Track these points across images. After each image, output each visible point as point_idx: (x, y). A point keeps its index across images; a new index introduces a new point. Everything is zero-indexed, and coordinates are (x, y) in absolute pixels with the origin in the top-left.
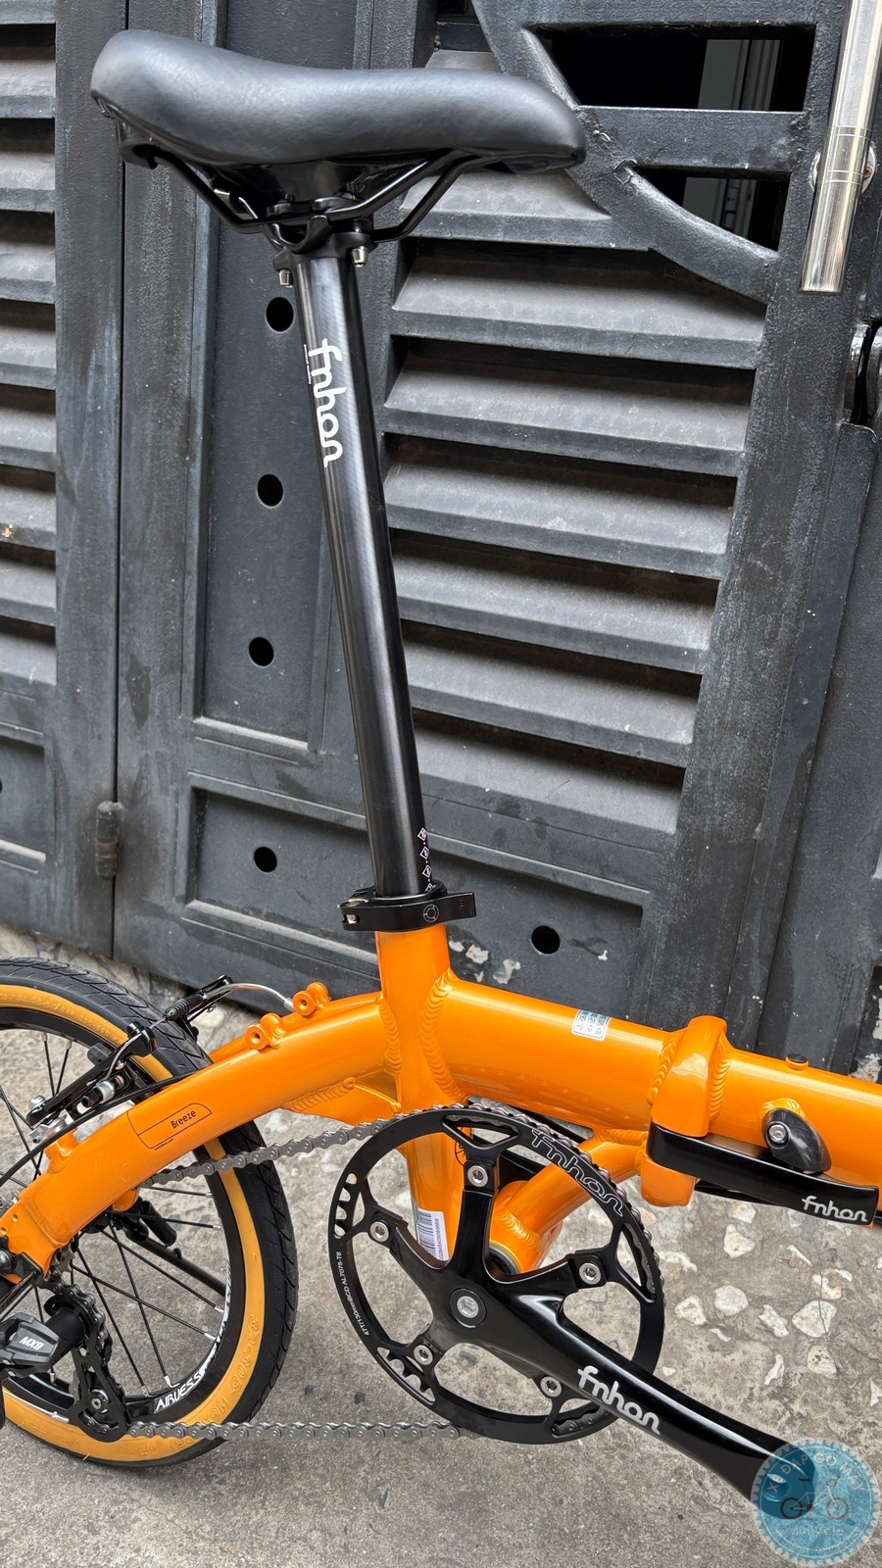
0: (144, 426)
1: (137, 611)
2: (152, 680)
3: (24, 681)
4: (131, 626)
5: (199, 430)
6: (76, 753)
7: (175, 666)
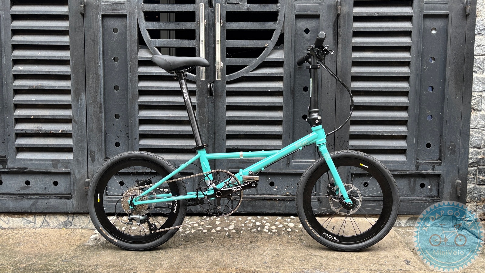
0: (91, 109)
1: (92, 141)
2: (95, 153)
3: (65, 160)
4: (90, 144)
5: (103, 108)
6: (79, 172)
7: (100, 150)
